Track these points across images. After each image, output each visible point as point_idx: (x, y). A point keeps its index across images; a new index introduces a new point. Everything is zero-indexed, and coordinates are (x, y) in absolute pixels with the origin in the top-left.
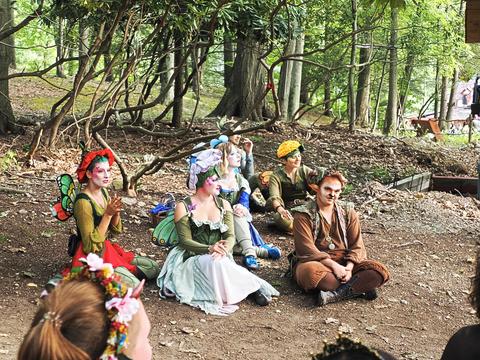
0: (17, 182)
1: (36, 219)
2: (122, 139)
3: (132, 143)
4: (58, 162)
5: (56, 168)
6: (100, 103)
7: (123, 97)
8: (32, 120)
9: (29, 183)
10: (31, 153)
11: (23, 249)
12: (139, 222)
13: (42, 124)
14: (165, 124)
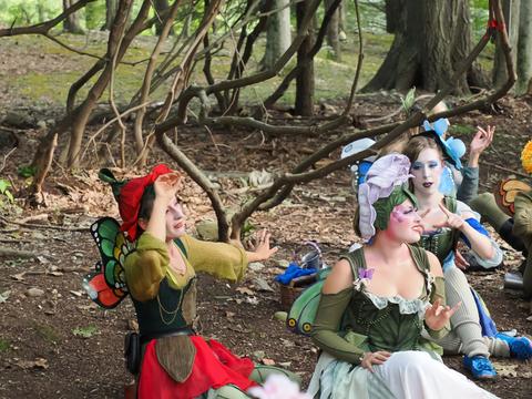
0: (18, 236)
1: (60, 306)
2: (204, 145)
3: (224, 152)
4: (90, 195)
5: (87, 207)
6: (160, 77)
7: (202, 64)
8: (30, 118)
9: (40, 236)
10: (37, 180)
11: (42, 362)
12: (254, 301)
13: (50, 125)
14: (282, 111)
